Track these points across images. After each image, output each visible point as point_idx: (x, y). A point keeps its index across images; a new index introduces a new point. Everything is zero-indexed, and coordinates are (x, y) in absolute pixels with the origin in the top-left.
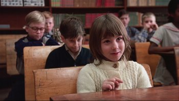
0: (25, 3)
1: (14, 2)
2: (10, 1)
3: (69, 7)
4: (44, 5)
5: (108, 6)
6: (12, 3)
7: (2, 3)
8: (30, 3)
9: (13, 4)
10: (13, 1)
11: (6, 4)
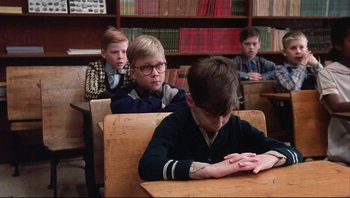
0: (71, 7)
1: (51, 7)
2: (44, 5)
3: (151, 15)
4: (105, 12)
5: (219, 16)
6: (48, 7)
7: (30, 7)
8: (81, 8)
9: (51, 10)
10: (50, 4)
11: (38, 10)
